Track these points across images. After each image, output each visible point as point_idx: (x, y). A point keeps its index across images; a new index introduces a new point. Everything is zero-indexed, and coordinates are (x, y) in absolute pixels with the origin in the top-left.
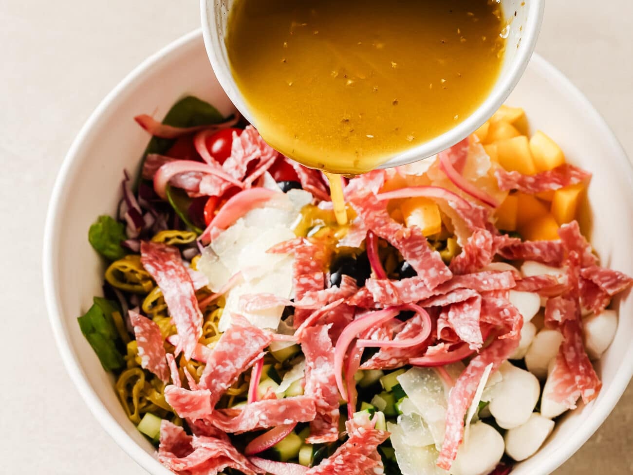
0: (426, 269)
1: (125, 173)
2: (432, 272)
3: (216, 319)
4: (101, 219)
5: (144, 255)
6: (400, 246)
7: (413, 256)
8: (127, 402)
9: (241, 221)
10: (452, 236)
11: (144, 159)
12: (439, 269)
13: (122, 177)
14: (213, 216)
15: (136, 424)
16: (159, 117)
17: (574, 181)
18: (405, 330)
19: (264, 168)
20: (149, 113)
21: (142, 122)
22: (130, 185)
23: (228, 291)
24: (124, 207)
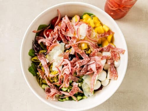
0: (85, 59)
1: (33, 41)
2: (86, 59)
3: (52, 68)
4: (30, 50)
5: (38, 56)
6: (81, 55)
7: (83, 56)
8: (39, 82)
9: (53, 49)
10: (90, 49)
11: (36, 37)
12: (88, 58)
13: (32, 41)
14: (48, 48)
15: (41, 86)
16: (36, 30)
17: (111, 34)
18: (83, 69)
19: (56, 39)
20: (35, 30)
21: (34, 32)
22: (34, 42)
23: (53, 63)
24: (34, 47)
